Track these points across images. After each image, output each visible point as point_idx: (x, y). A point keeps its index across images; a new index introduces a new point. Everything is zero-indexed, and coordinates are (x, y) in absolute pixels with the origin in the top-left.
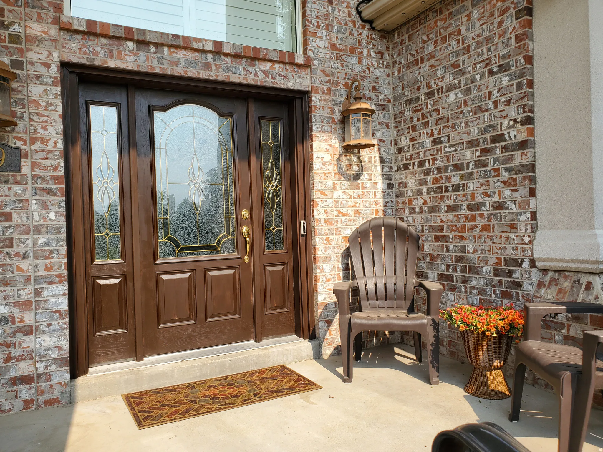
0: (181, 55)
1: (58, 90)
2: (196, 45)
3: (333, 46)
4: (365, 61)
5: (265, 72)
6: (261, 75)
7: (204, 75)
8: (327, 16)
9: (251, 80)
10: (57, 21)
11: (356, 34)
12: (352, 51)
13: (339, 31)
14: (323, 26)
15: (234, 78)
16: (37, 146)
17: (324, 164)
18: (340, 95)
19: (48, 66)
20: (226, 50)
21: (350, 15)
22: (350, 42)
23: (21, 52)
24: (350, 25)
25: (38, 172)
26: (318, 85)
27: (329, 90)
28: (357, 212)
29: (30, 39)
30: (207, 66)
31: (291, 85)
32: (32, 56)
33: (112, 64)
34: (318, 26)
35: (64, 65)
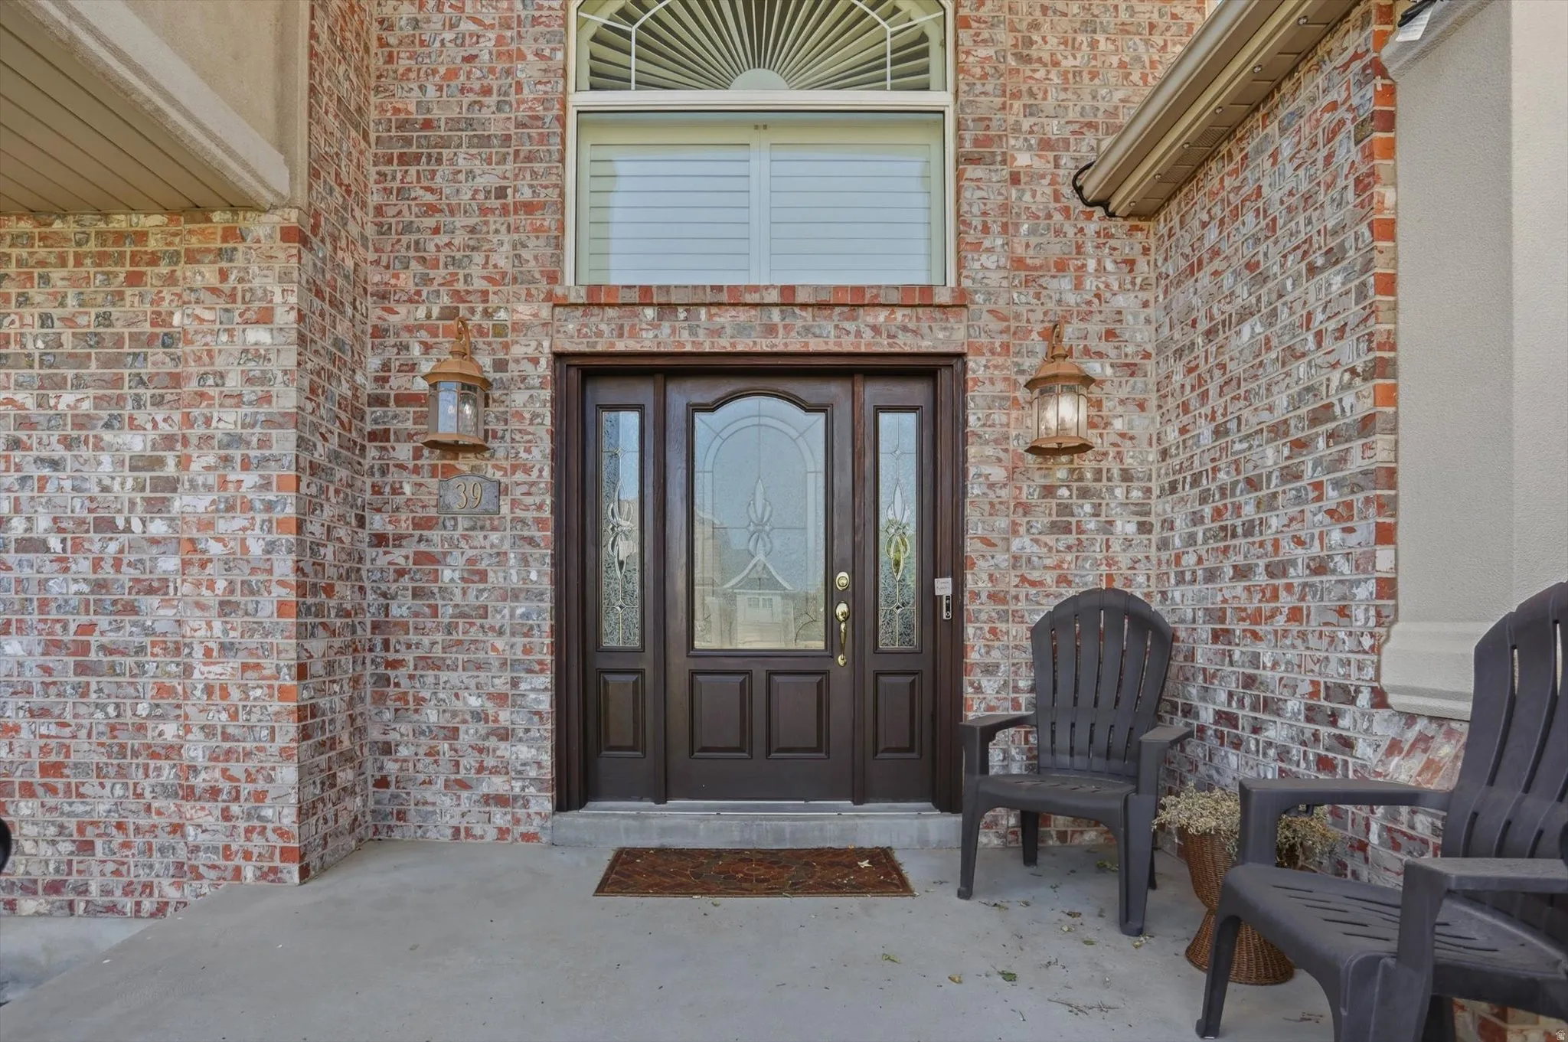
0: (725, 318)
1: (547, 394)
2: (749, 298)
3: (1019, 263)
4: (1090, 284)
5: (875, 329)
6: (868, 334)
7: (764, 345)
8: (1005, 208)
9: (847, 345)
10: (549, 296)
11: (1071, 231)
12: (1061, 267)
13: (1032, 232)
14: (996, 228)
15: (815, 345)
16: (520, 476)
17: (991, 486)
18: (1031, 353)
19: (535, 361)
20: (800, 298)
21: (1057, 196)
22: (1056, 249)
23: (506, 346)
24: (1058, 217)
25: (519, 513)
26: (984, 339)
27: (1006, 347)
28: (1063, 580)
29: (517, 327)
30: (771, 330)
31: (926, 345)
32: (517, 351)
33: (620, 346)
34: (986, 229)
35: (558, 356)
